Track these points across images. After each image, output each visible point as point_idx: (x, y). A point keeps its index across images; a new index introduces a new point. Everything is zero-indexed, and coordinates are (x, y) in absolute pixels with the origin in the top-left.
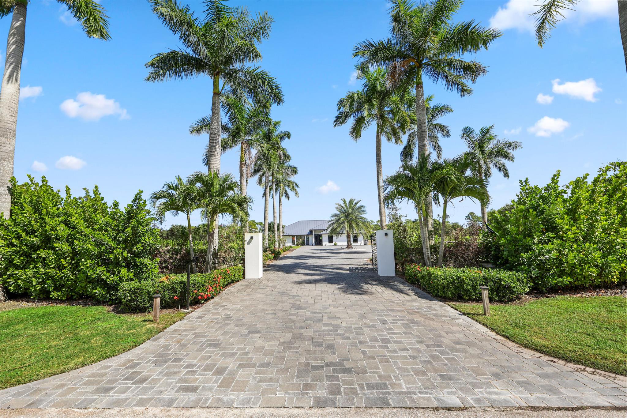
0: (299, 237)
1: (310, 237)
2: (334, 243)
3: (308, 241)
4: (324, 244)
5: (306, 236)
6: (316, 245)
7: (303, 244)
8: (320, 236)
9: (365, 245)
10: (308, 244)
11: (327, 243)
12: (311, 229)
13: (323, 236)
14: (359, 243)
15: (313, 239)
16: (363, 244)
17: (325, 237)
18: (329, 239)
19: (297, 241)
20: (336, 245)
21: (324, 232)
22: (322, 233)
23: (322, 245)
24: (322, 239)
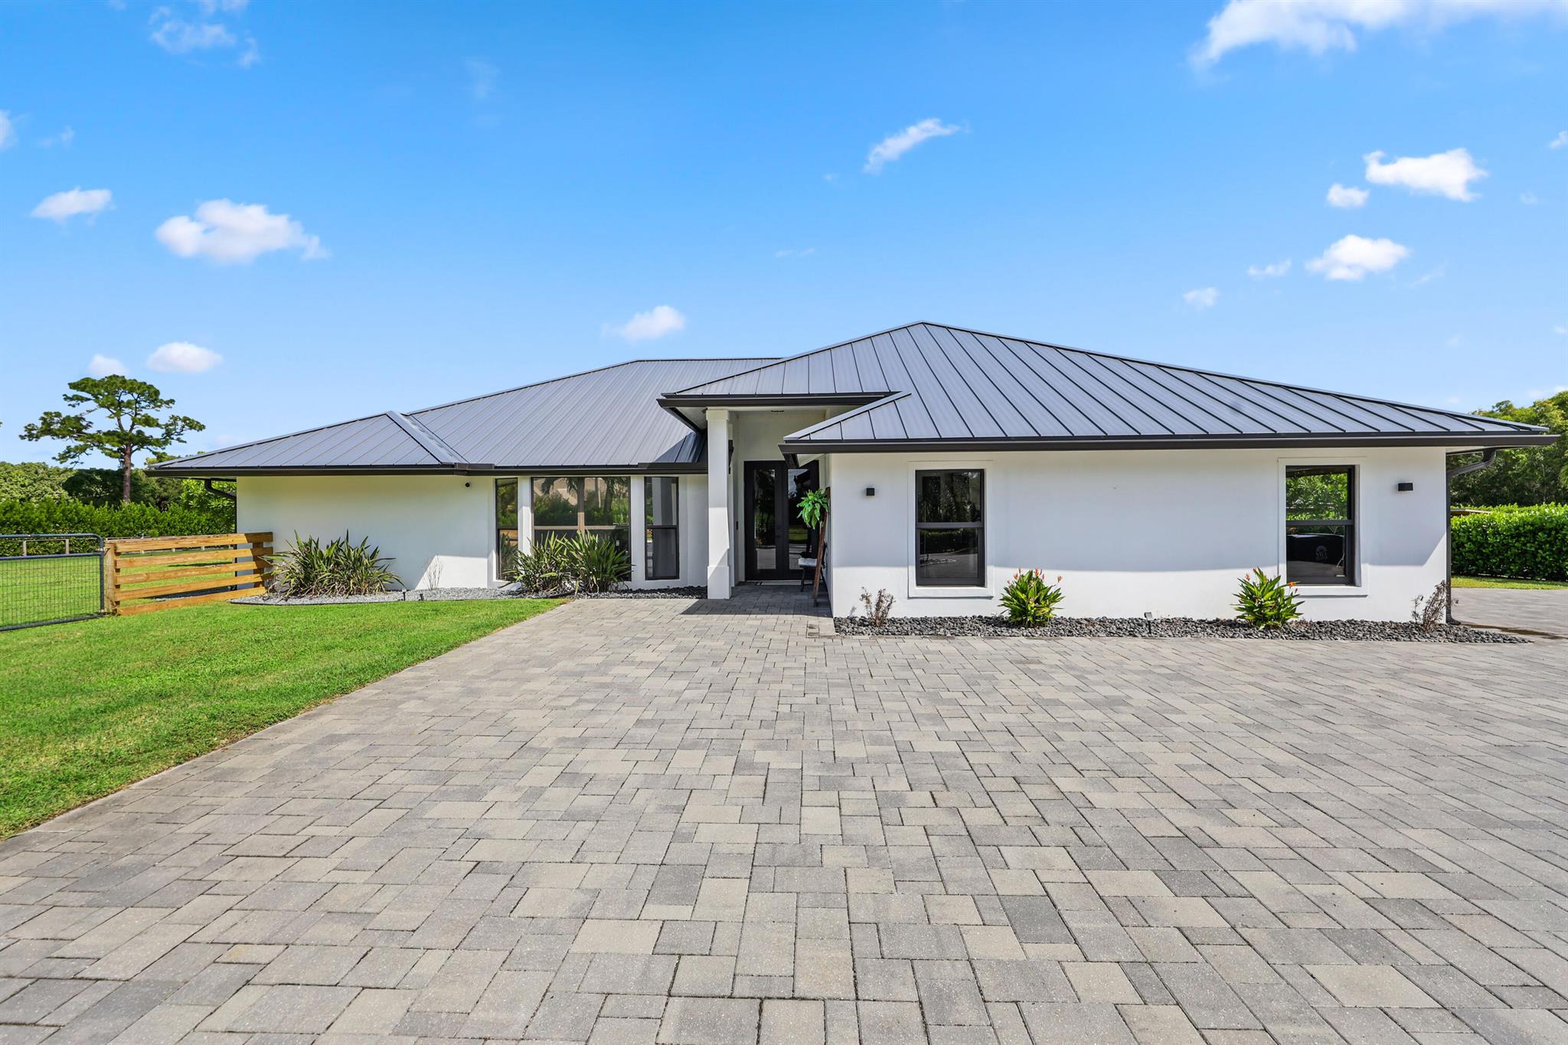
0: (560, 488)
1: (690, 493)
4: (849, 587)
5: (637, 485)
6: (740, 592)
11: (901, 587)
12: (683, 383)
13: (842, 477)
17: (870, 492)
18: (919, 519)
19: (539, 537)
20: (1039, 622)
21: (854, 426)
22: (825, 430)
23: (821, 603)
24: (824, 513)
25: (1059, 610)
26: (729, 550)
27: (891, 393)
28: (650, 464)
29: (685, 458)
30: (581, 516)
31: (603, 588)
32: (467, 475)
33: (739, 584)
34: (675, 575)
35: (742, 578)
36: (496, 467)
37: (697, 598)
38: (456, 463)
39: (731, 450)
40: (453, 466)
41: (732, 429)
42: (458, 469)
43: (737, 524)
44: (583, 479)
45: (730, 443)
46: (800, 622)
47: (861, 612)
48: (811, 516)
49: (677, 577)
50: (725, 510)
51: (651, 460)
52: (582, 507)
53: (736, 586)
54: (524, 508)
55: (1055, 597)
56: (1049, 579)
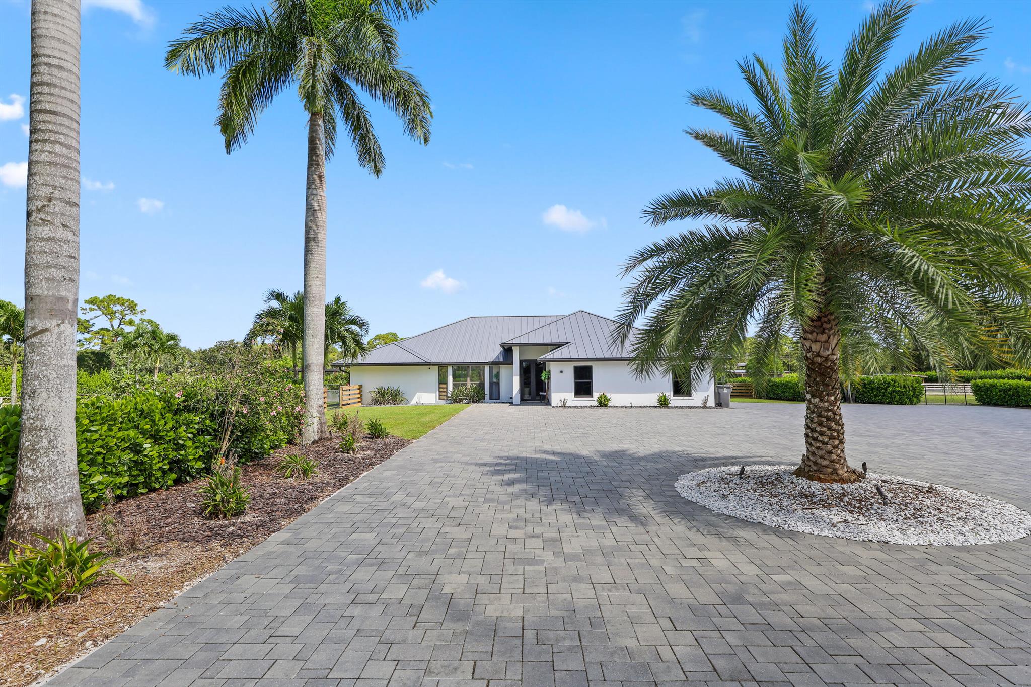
0: (461, 370)
1: (504, 371)
2: (596, 395)
3: (495, 385)
4: (556, 398)
5: (487, 369)
6: (523, 400)
7: (477, 397)
8: (540, 367)
9: (719, 404)
10: (495, 396)
11: (570, 397)
12: (506, 340)
13: (553, 368)
14: (697, 398)
15: (513, 381)
16: (711, 402)
17: (562, 372)
18: (576, 378)
19: (455, 386)
20: (605, 406)
21: (557, 354)
22: (549, 356)
23: (548, 403)
24: (549, 378)
25: (610, 404)
26: (519, 389)
27: (567, 343)
29: (504, 360)
30: (468, 379)
31: (478, 401)
32: (428, 366)
33: (523, 397)
34: (499, 397)
36: (439, 363)
37: (509, 404)
41: (520, 353)
44: (469, 367)
45: (520, 356)
46: (543, 408)
47: (560, 405)
48: (545, 379)
49: (501, 398)
50: (518, 377)
51: (490, 361)
54: (449, 376)
55: (609, 400)
56: (608, 395)
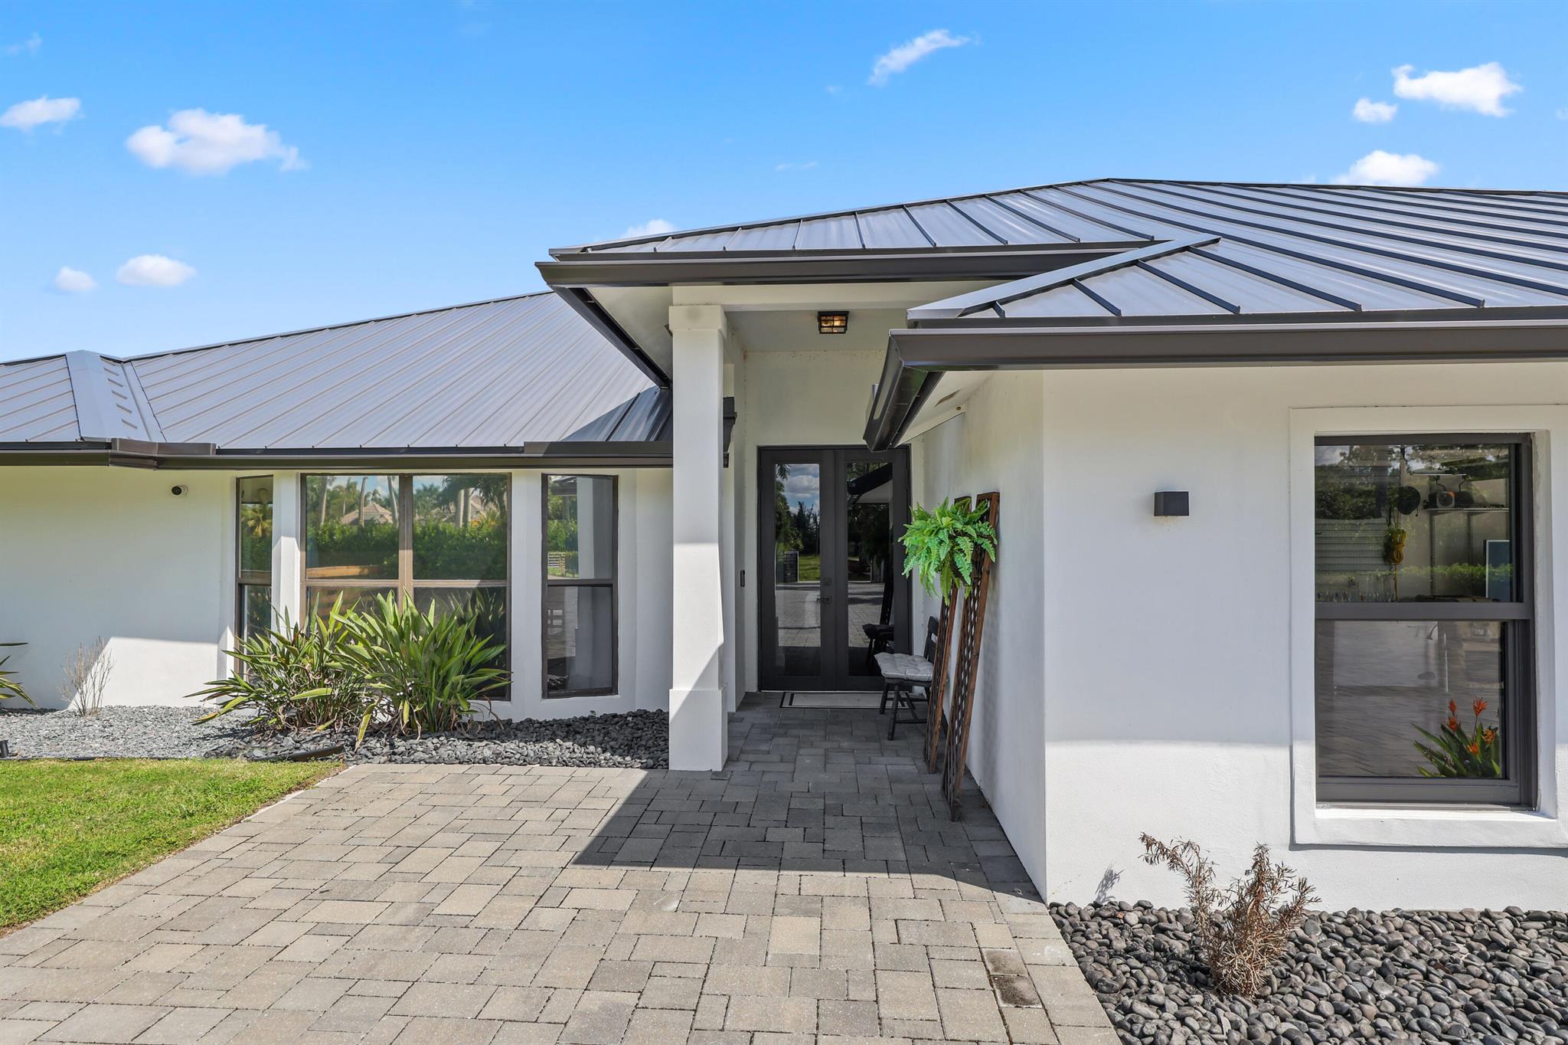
26: (722, 650)
27: (1152, 243)
28: (552, 443)
29: (637, 431)
30: (406, 558)
32: (157, 468)
33: (746, 702)
34: (607, 685)
35: (752, 685)
36: (219, 451)
37: (644, 767)
38: (114, 440)
39: (729, 417)
40: (109, 446)
41: (732, 375)
42: (118, 451)
43: (741, 575)
44: (410, 476)
45: (728, 404)
49: (612, 690)
50: (714, 550)
51: (555, 437)
52: (406, 537)
53: (738, 709)
54: (283, 538)
